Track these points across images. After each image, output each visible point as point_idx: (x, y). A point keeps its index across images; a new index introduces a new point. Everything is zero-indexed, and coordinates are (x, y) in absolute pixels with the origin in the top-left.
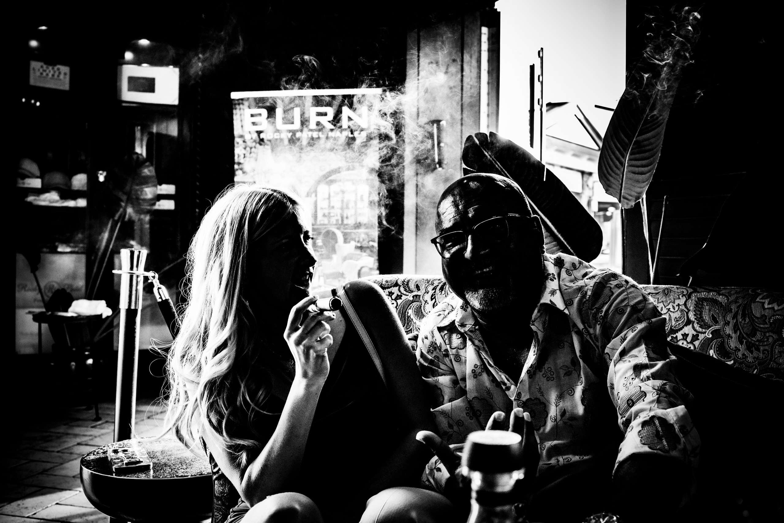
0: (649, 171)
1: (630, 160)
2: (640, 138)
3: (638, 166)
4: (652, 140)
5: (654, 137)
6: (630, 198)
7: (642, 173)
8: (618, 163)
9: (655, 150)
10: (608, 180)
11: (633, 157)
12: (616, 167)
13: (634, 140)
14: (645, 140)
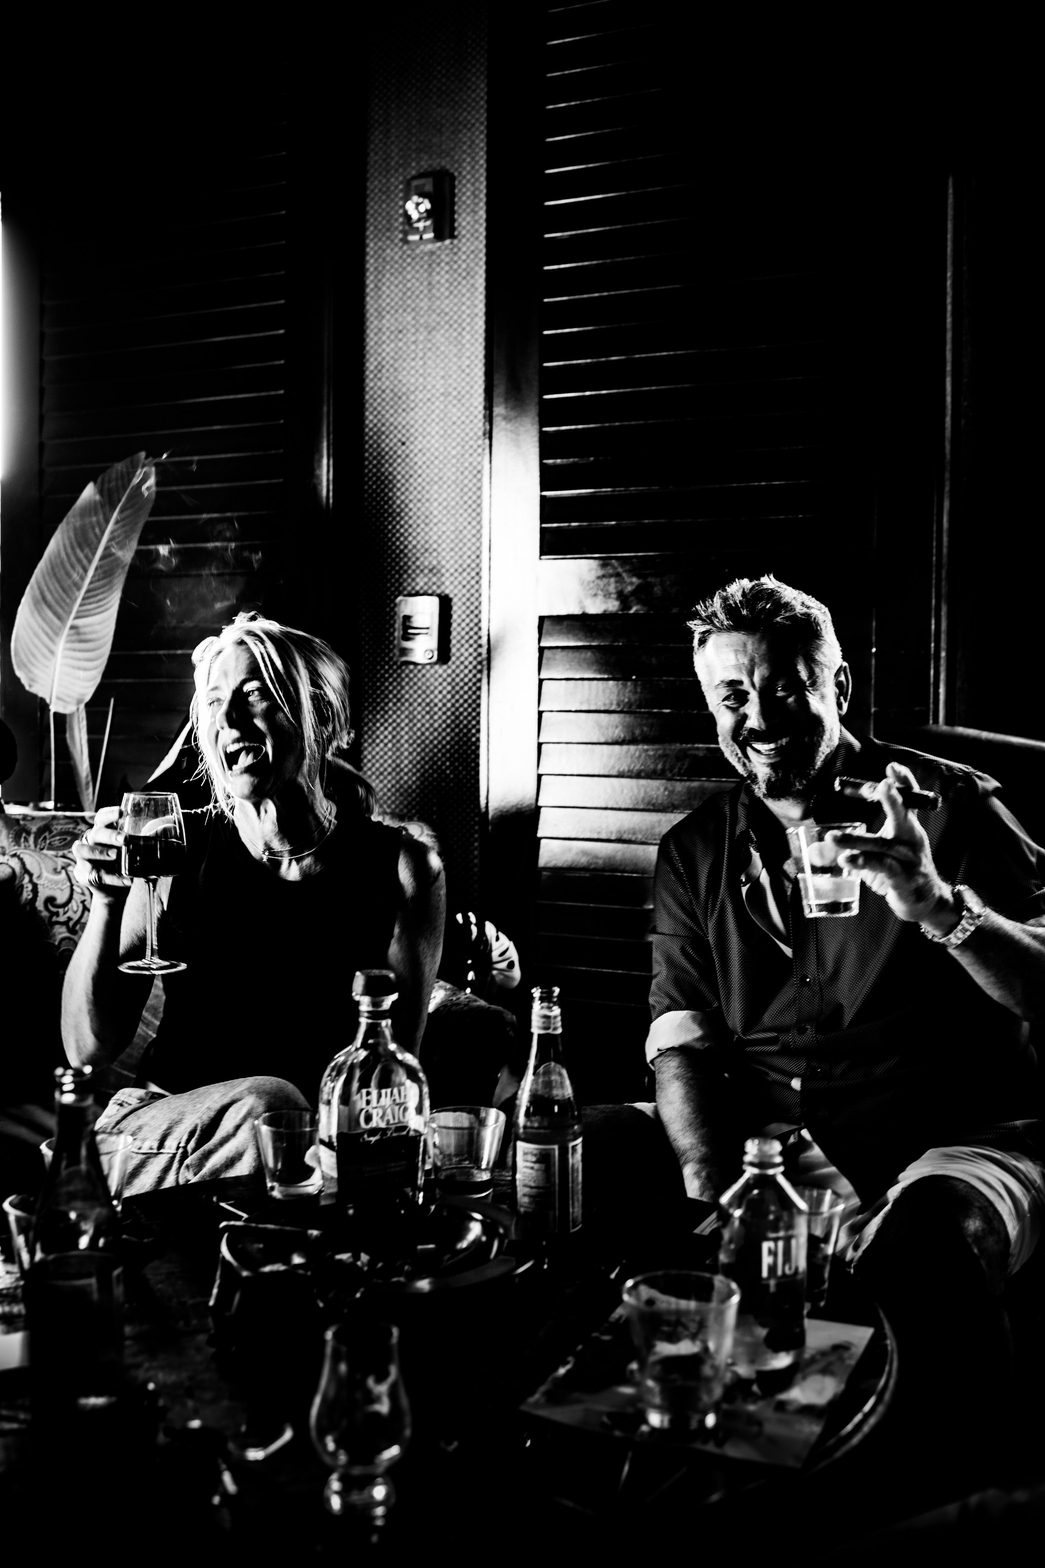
0: (96, 668)
1: (65, 649)
2: (79, 622)
3: (79, 659)
4: (98, 628)
5: (100, 623)
6: (68, 699)
7: (85, 669)
8: (45, 651)
9: (102, 641)
10: (30, 671)
11: (70, 645)
12: (44, 655)
13: (70, 622)
14: (85, 626)
